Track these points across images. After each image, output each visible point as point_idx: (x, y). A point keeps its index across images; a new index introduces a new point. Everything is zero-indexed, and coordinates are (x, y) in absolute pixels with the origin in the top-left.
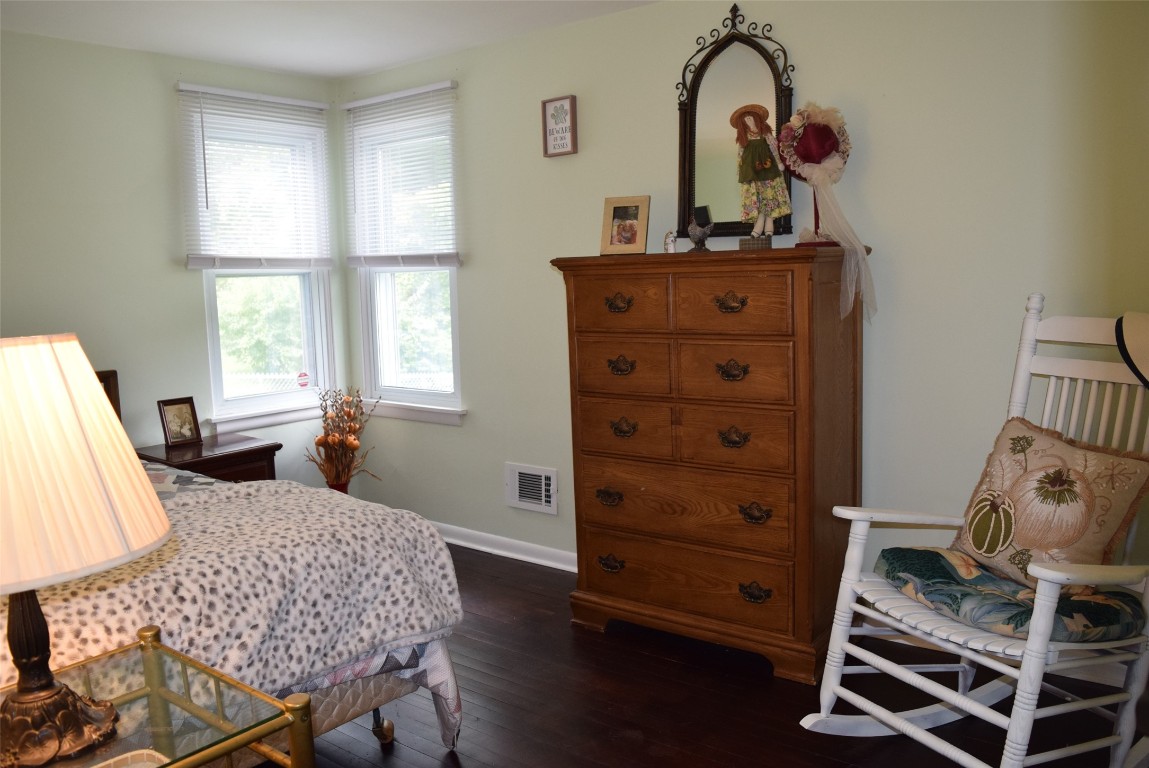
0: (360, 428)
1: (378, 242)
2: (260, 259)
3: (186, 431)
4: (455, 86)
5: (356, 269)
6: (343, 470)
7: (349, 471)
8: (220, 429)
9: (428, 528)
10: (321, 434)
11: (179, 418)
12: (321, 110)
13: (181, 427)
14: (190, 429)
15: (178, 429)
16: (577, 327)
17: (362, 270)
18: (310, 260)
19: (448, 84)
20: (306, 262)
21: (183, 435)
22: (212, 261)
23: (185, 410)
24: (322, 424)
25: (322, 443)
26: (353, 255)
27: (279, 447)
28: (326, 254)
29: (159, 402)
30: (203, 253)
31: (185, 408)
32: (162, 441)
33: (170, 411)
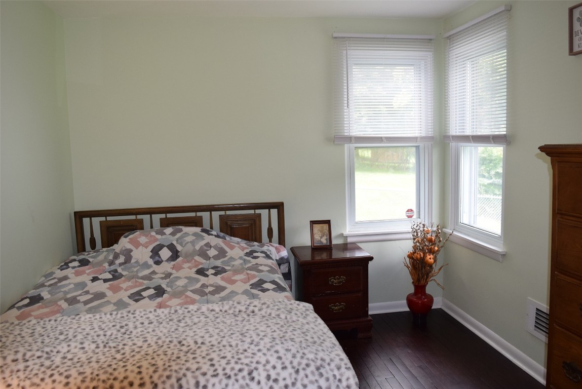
0: (438, 250)
1: (465, 126)
2: (381, 138)
3: (324, 241)
4: (509, 9)
5: (449, 143)
6: (423, 277)
7: (427, 278)
8: (350, 240)
9: (348, 379)
10: (411, 250)
11: (321, 232)
12: (431, 40)
13: (321, 237)
14: (326, 239)
15: (319, 238)
16: (558, 210)
17: (453, 144)
18: (417, 138)
19: (503, 8)
20: (414, 139)
21: (321, 242)
22: (350, 139)
23: (325, 228)
24: (412, 244)
25: (410, 256)
26: (448, 134)
27: (371, 258)
28: (430, 134)
29: (311, 221)
30: (346, 134)
31: (326, 226)
32: (310, 244)
33: (317, 227)
